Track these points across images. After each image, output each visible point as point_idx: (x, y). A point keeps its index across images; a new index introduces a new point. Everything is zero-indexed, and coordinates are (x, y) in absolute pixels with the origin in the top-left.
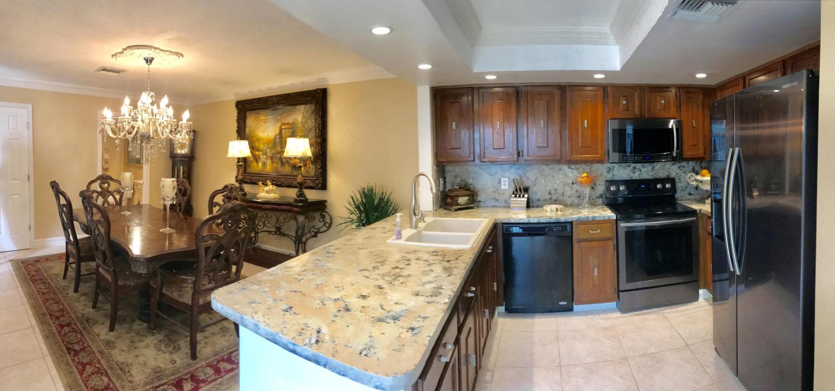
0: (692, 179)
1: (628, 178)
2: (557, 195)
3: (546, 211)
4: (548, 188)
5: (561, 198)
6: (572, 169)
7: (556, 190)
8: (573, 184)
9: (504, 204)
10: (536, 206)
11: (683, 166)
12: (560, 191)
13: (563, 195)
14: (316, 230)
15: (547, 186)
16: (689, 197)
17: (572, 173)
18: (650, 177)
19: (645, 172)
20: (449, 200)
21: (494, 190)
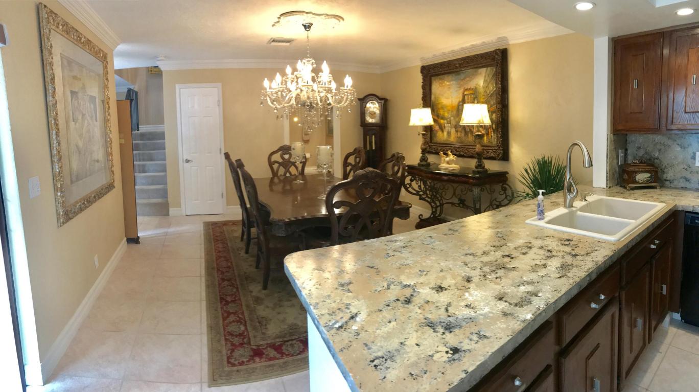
9: (697, 186)
21: (686, 167)
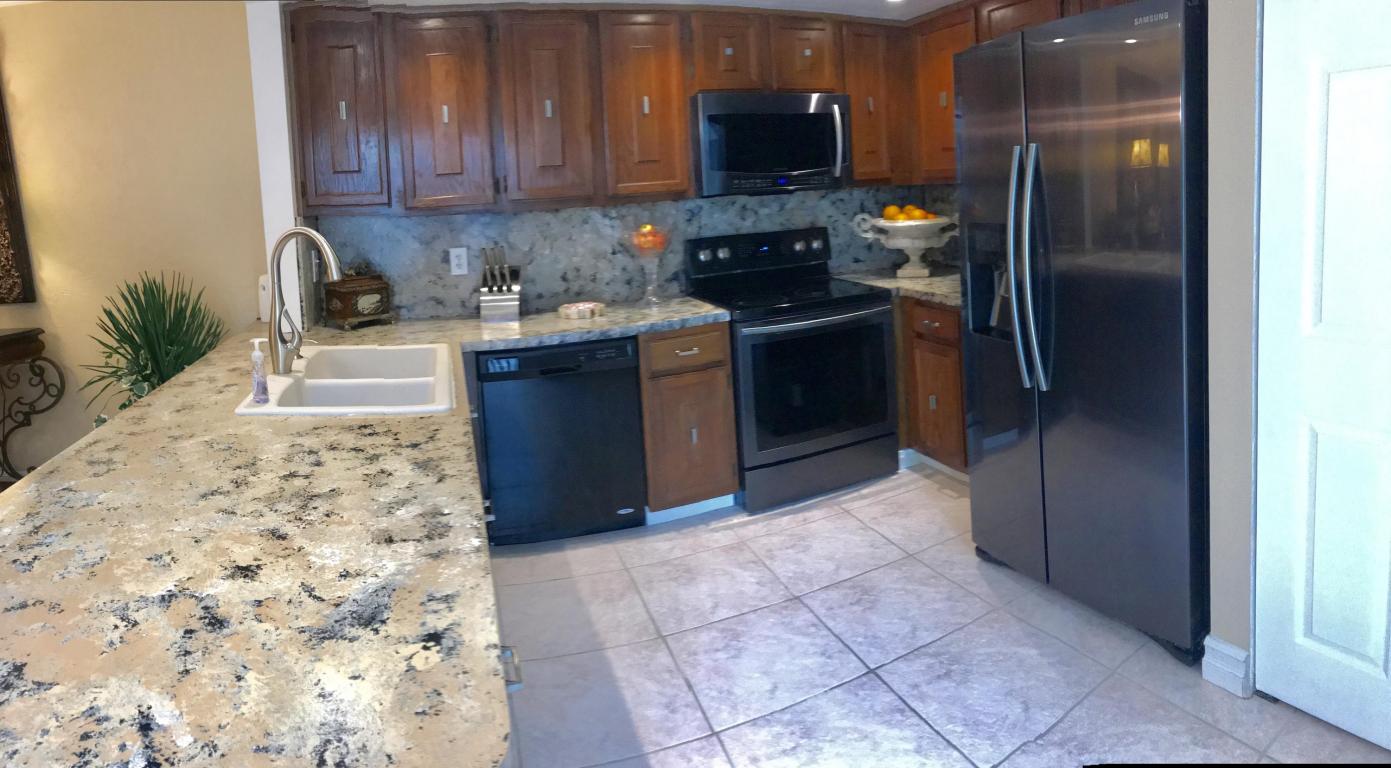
0: (866, 226)
1: (731, 231)
2: (581, 282)
3: (568, 317)
4: (560, 266)
5: (590, 287)
6: (611, 219)
7: (578, 270)
8: (614, 253)
9: (460, 310)
10: (534, 310)
11: (842, 200)
12: (587, 272)
13: (594, 280)
14: (26, 409)
15: (556, 261)
16: (855, 266)
17: (612, 227)
18: (777, 228)
19: (763, 215)
20: (337, 304)
21: (433, 278)
